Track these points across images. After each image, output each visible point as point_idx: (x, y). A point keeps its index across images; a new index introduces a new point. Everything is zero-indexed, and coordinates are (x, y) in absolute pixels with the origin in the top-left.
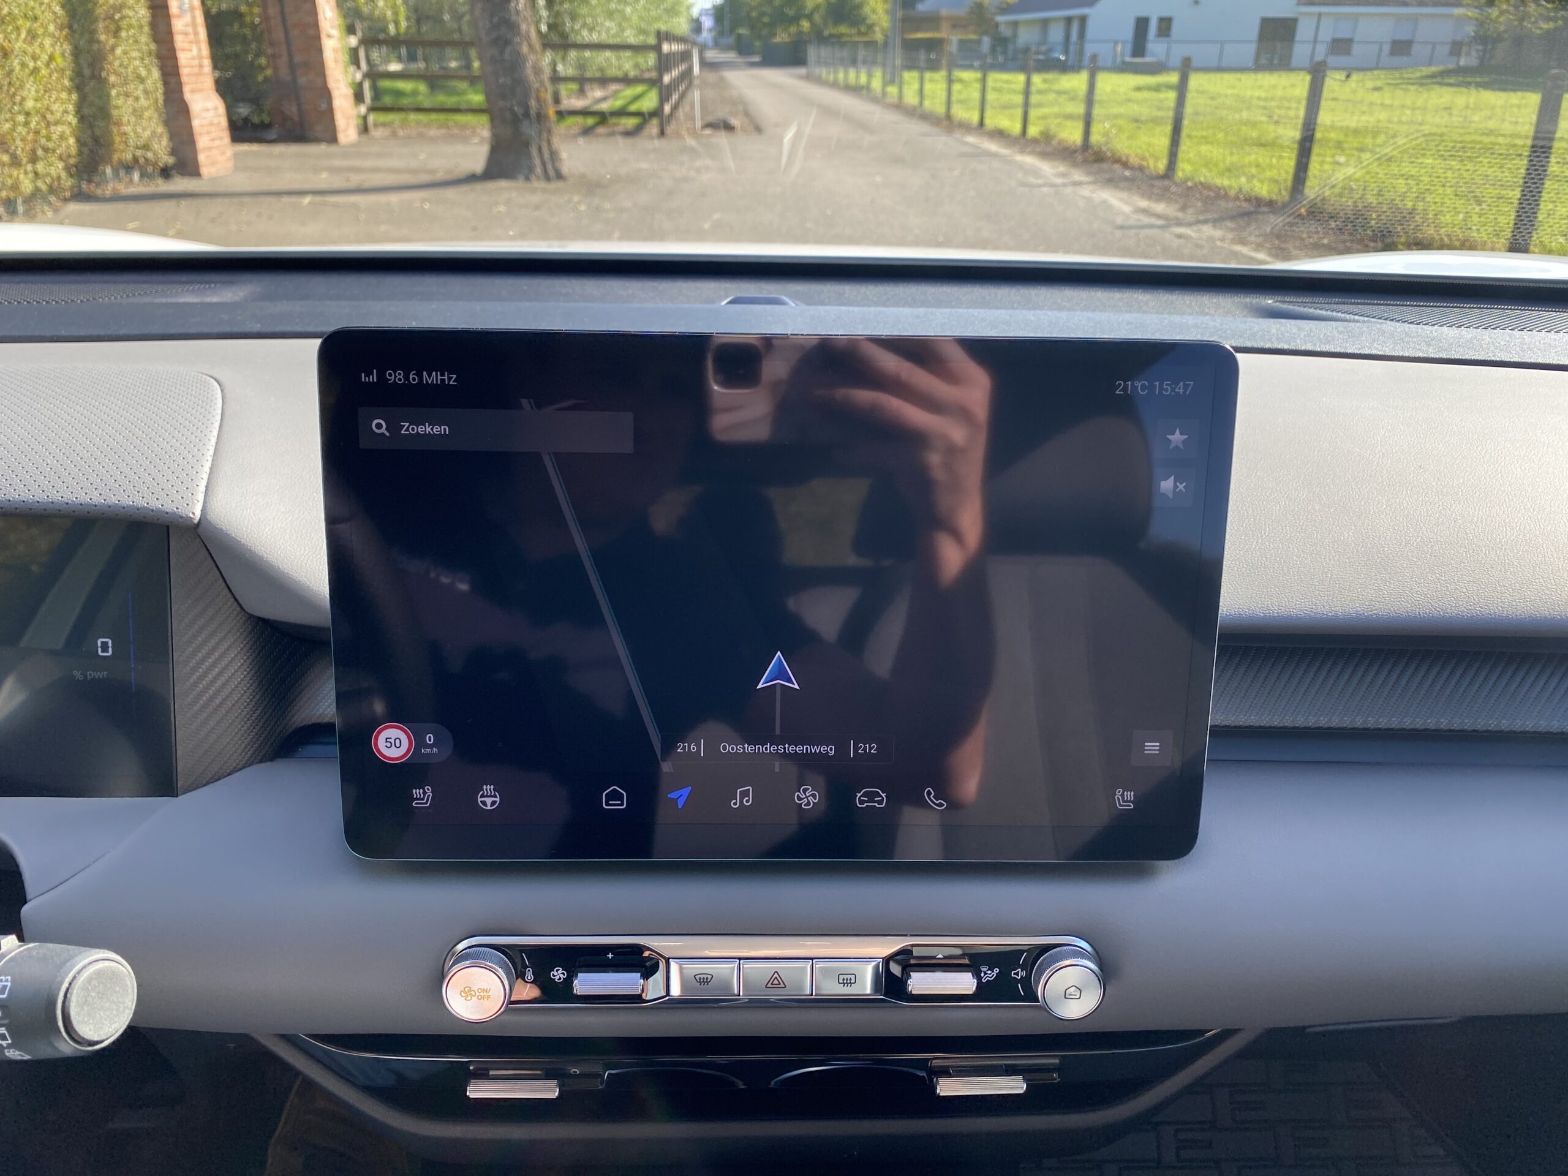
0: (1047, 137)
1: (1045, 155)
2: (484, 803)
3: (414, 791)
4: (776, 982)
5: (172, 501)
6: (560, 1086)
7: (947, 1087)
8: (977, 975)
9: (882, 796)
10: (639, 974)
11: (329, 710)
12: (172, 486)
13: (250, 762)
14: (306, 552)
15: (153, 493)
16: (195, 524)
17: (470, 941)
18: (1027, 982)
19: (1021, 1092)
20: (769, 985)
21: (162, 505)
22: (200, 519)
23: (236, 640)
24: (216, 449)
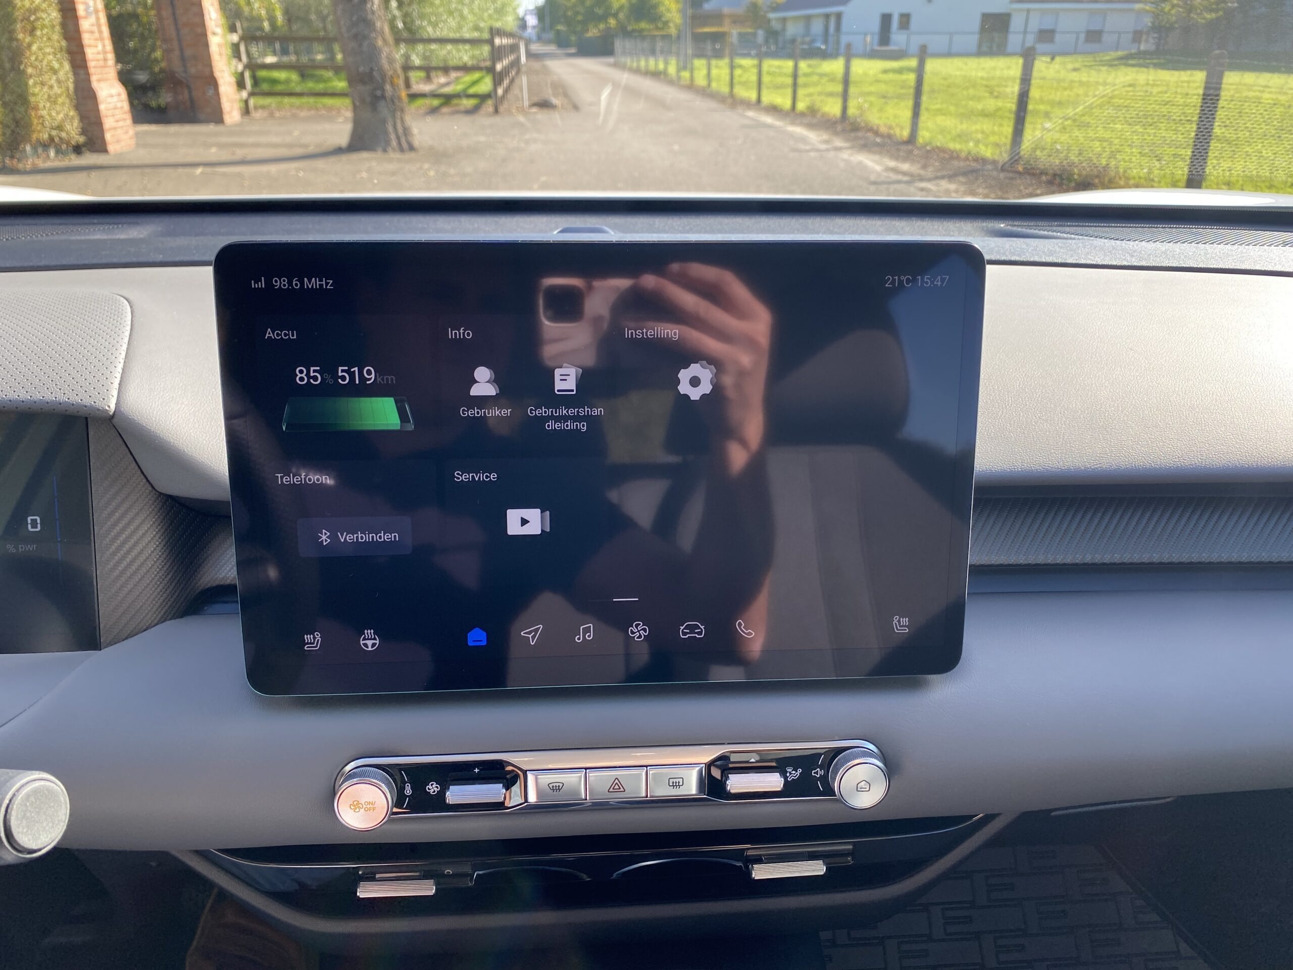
0: (812, 111)
1: (811, 126)
2: (366, 645)
3: (306, 636)
4: (617, 787)
5: (90, 396)
6: (437, 884)
7: (761, 872)
8: (783, 774)
9: (701, 629)
10: (501, 785)
11: (230, 573)
12: (90, 384)
13: (162, 620)
14: (207, 438)
15: (73, 390)
16: (110, 416)
17: (356, 763)
18: (824, 779)
19: (822, 873)
20: (611, 790)
21: (81, 400)
22: (115, 412)
23: (148, 515)
24: (127, 353)
